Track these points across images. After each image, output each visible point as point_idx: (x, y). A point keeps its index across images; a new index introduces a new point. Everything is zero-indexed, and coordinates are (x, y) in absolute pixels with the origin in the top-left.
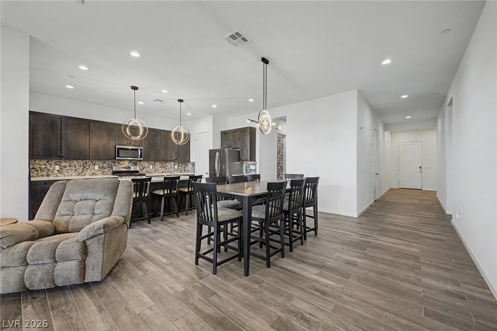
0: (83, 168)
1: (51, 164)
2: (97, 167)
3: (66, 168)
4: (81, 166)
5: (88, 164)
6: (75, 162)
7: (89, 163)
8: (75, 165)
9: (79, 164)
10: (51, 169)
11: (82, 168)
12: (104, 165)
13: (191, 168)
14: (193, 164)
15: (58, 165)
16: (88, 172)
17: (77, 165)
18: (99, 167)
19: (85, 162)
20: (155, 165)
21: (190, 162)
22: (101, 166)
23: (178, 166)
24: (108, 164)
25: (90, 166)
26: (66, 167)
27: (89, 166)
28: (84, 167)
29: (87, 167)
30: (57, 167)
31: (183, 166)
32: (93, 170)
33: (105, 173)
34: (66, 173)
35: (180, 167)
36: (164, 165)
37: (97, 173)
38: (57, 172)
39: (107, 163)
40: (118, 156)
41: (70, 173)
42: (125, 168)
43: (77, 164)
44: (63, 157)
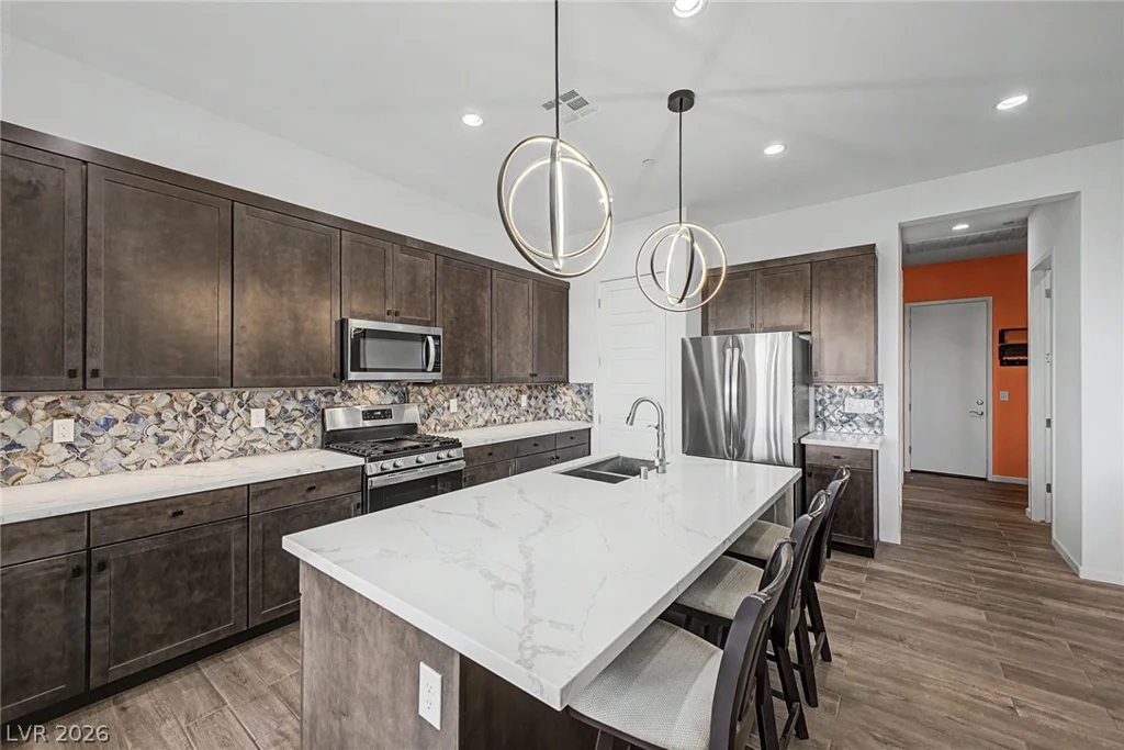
0: (199, 427)
1: (27, 415)
2: (258, 418)
3: (113, 431)
4: (186, 416)
5: (220, 407)
6: (161, 399)
7: (226, 398)
8: (158, 415)
9: (178, 408)
10: (29, 439)
11: (191, 423)
12: (291, 405)
13: (575, 404)
14: (585, 391)
15: (68, 416)
16: (218, 444)
17: (168, 415)
18: (268, 417)
19: (209, 397)
20: (464, 399)
21: (566, 382)
22: (275, 412)
23: (530, 398)
24: (306, 400)
25: (231, 415)
26: (109, 423)
27: (224, 414)
28: (202, 417)
29: (218, 419)
30: (65, 430)
31: (541, 396)
32: (242, 432)
33: (294, 443)
34: (113, 458)
35: (533, 402)
36: (493, 395)
37: (260, 445)
38: (65, 454)
39: (300, 397)
40: (356, 368)
41: (133, 457)
42: (368, 415)
43: (171, 405)
44: (95, 373)
